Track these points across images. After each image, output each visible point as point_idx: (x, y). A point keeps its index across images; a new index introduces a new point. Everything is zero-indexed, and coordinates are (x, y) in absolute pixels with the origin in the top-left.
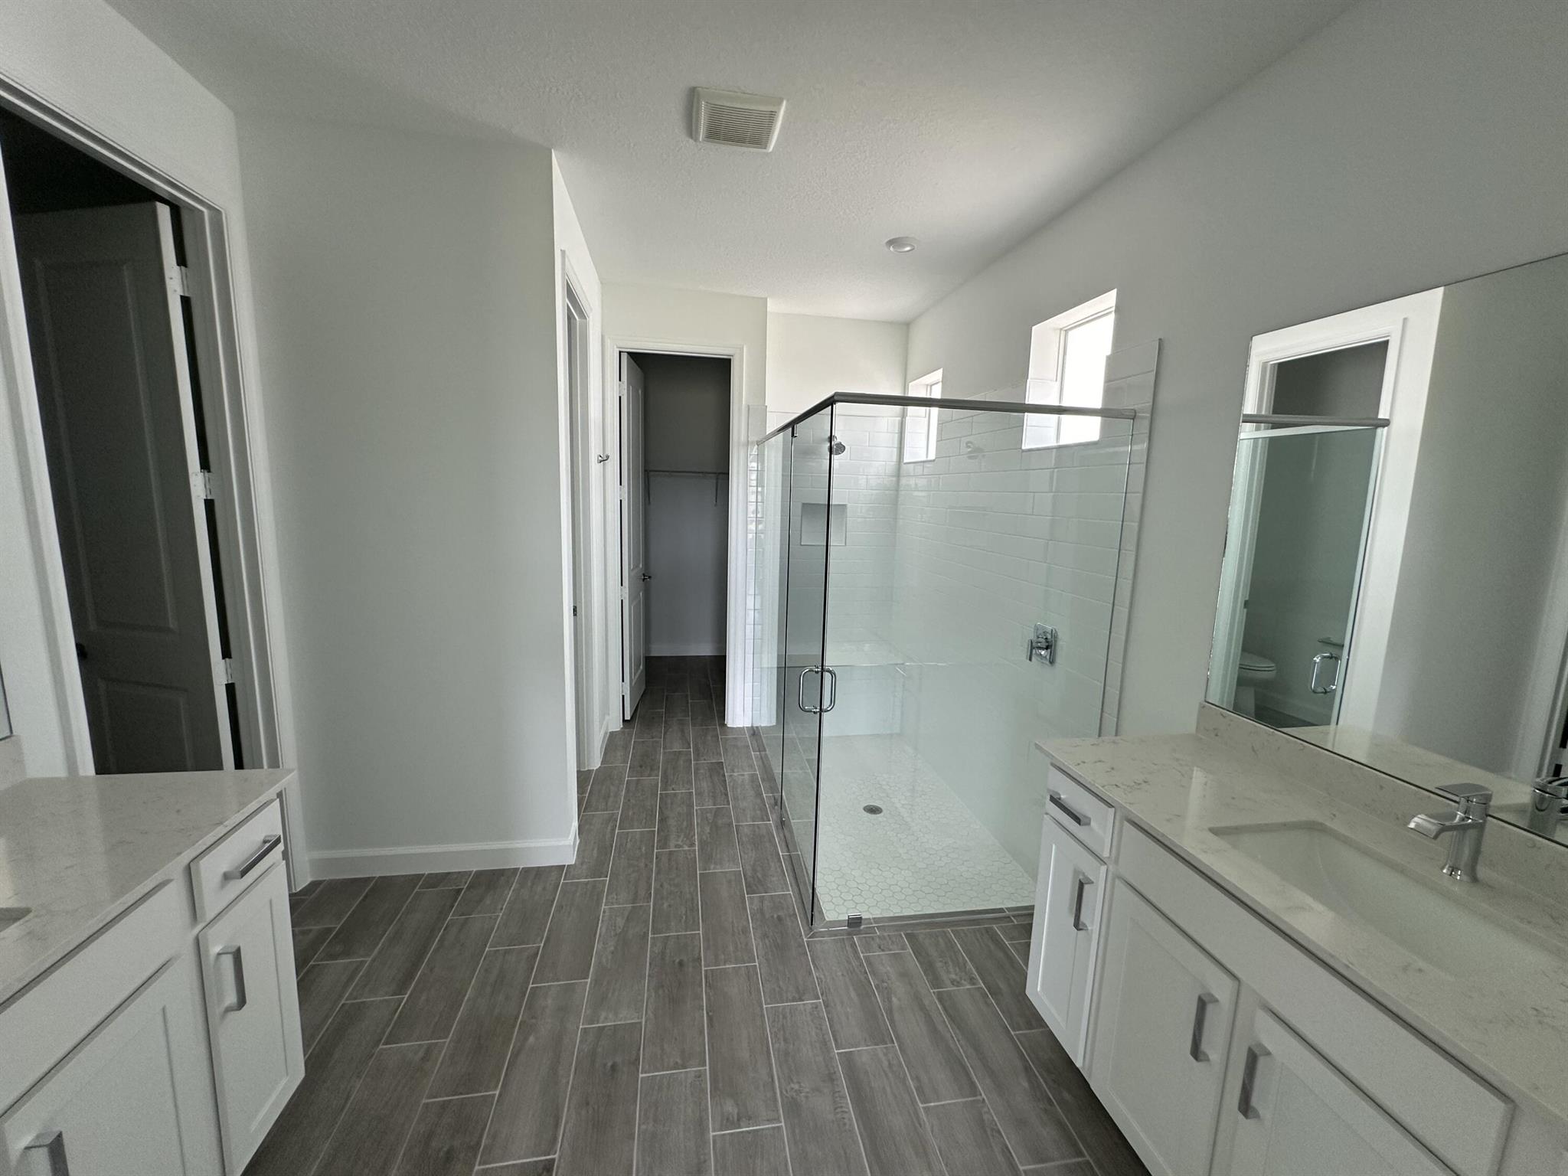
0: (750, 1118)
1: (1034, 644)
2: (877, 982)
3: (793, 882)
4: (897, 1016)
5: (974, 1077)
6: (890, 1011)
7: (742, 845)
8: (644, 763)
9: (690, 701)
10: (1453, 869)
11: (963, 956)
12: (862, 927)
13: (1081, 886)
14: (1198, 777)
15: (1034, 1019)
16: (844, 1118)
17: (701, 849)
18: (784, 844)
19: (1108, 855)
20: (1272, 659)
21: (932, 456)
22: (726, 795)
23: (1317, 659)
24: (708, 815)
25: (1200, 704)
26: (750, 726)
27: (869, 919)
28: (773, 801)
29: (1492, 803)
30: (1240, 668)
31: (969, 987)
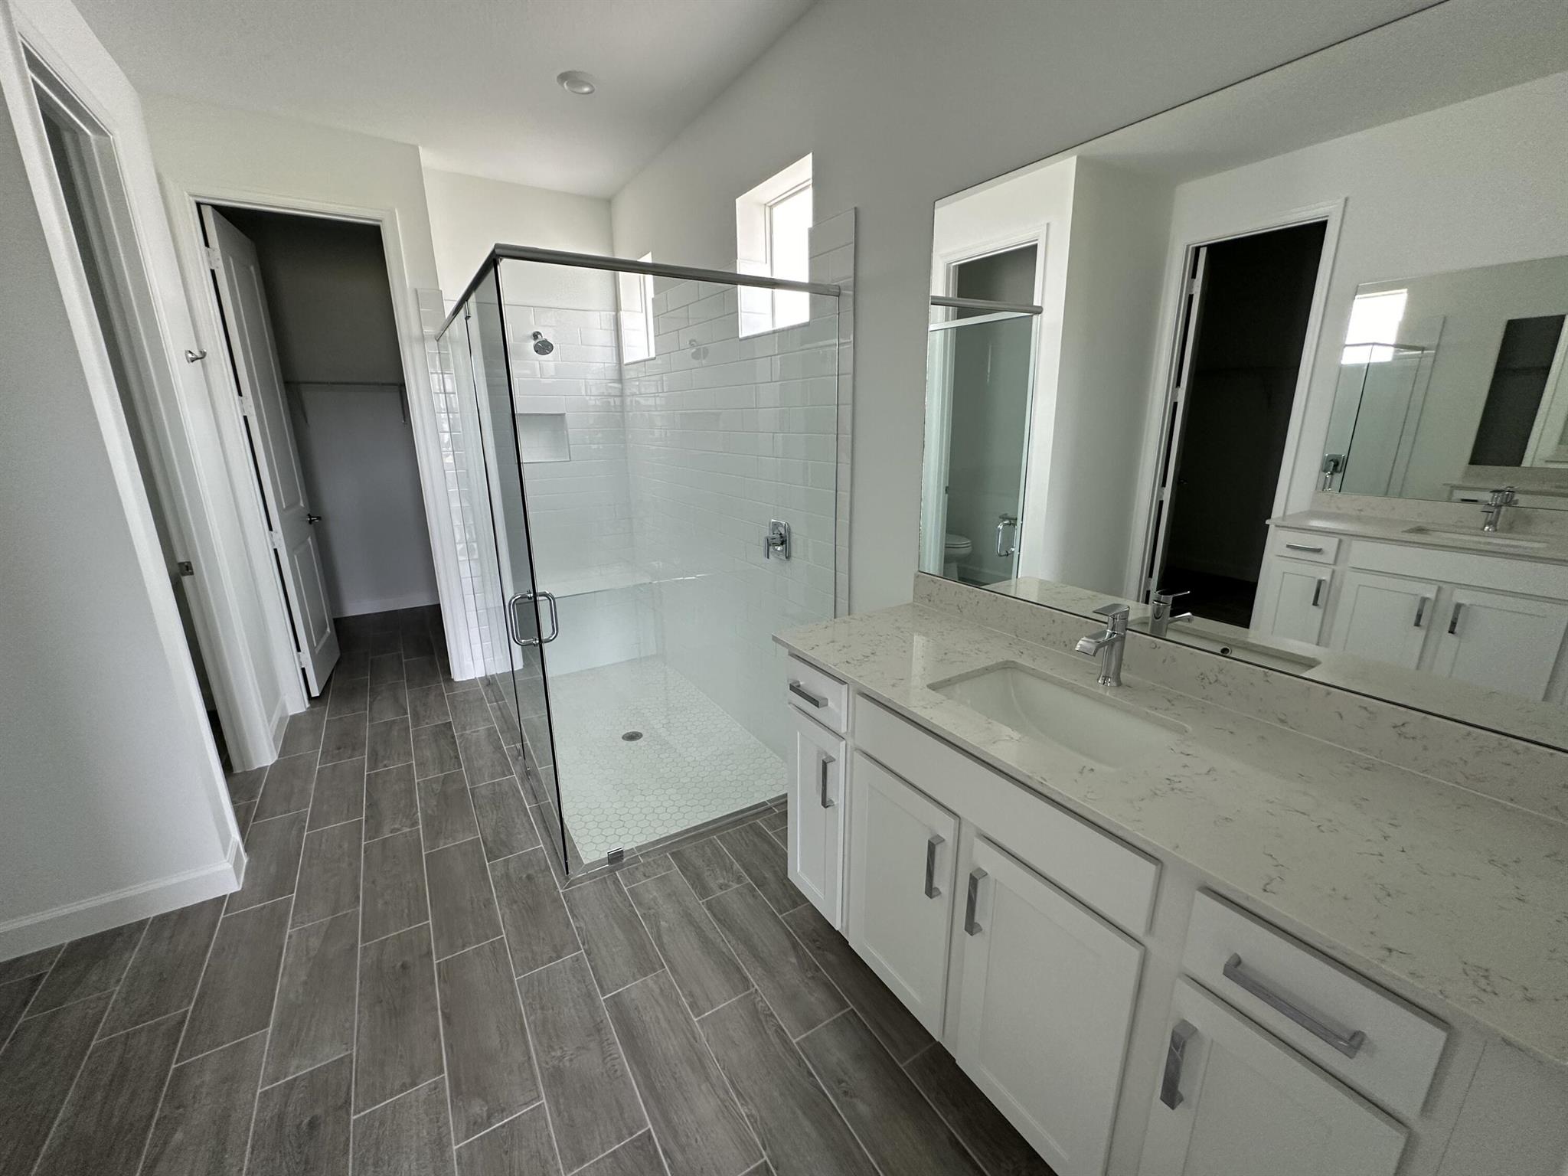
0: (503, 1110)
1: (770, 541)
2: (643, 911)
3: (545, 835)
4: (666, 939)
5: (747, 971)
6: (659, 938)
7: (480, 808)
8: (344, 743)
9: (404, 660)
10: (1106, 678)
11: (729, 857)
12: (625, 860)
13: (825, 765)
14: (919, 641)
15: (797, 898)
16: (614, 1066)
17: (426, 825)
18: (531, 797)
19: (846, 730)
20: (968, 537)
21: (653, 355)
22: (457, 757)
23: (1001, 527)
24: (434, 786)
25: (915, 574)
26: (484, 675)
27: (632, 849)
28: (516, 753)
29: (1130, 619)
30: (946, 547)
31: (738, 886)
